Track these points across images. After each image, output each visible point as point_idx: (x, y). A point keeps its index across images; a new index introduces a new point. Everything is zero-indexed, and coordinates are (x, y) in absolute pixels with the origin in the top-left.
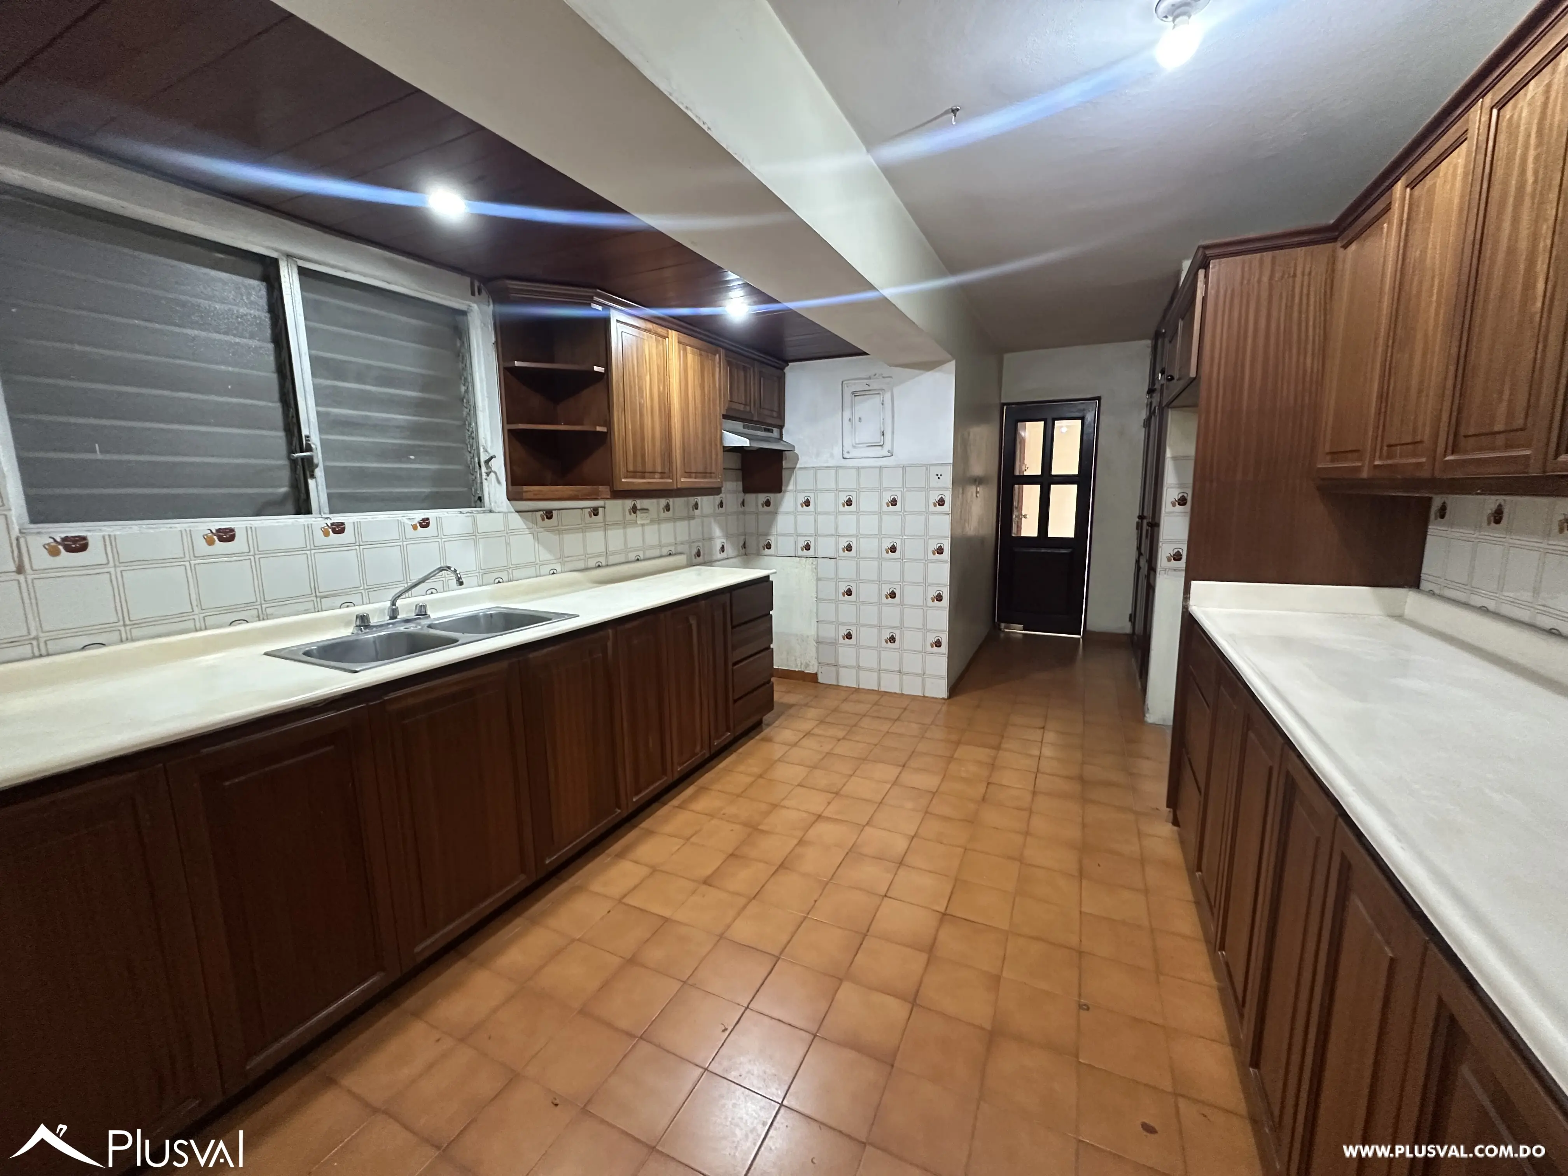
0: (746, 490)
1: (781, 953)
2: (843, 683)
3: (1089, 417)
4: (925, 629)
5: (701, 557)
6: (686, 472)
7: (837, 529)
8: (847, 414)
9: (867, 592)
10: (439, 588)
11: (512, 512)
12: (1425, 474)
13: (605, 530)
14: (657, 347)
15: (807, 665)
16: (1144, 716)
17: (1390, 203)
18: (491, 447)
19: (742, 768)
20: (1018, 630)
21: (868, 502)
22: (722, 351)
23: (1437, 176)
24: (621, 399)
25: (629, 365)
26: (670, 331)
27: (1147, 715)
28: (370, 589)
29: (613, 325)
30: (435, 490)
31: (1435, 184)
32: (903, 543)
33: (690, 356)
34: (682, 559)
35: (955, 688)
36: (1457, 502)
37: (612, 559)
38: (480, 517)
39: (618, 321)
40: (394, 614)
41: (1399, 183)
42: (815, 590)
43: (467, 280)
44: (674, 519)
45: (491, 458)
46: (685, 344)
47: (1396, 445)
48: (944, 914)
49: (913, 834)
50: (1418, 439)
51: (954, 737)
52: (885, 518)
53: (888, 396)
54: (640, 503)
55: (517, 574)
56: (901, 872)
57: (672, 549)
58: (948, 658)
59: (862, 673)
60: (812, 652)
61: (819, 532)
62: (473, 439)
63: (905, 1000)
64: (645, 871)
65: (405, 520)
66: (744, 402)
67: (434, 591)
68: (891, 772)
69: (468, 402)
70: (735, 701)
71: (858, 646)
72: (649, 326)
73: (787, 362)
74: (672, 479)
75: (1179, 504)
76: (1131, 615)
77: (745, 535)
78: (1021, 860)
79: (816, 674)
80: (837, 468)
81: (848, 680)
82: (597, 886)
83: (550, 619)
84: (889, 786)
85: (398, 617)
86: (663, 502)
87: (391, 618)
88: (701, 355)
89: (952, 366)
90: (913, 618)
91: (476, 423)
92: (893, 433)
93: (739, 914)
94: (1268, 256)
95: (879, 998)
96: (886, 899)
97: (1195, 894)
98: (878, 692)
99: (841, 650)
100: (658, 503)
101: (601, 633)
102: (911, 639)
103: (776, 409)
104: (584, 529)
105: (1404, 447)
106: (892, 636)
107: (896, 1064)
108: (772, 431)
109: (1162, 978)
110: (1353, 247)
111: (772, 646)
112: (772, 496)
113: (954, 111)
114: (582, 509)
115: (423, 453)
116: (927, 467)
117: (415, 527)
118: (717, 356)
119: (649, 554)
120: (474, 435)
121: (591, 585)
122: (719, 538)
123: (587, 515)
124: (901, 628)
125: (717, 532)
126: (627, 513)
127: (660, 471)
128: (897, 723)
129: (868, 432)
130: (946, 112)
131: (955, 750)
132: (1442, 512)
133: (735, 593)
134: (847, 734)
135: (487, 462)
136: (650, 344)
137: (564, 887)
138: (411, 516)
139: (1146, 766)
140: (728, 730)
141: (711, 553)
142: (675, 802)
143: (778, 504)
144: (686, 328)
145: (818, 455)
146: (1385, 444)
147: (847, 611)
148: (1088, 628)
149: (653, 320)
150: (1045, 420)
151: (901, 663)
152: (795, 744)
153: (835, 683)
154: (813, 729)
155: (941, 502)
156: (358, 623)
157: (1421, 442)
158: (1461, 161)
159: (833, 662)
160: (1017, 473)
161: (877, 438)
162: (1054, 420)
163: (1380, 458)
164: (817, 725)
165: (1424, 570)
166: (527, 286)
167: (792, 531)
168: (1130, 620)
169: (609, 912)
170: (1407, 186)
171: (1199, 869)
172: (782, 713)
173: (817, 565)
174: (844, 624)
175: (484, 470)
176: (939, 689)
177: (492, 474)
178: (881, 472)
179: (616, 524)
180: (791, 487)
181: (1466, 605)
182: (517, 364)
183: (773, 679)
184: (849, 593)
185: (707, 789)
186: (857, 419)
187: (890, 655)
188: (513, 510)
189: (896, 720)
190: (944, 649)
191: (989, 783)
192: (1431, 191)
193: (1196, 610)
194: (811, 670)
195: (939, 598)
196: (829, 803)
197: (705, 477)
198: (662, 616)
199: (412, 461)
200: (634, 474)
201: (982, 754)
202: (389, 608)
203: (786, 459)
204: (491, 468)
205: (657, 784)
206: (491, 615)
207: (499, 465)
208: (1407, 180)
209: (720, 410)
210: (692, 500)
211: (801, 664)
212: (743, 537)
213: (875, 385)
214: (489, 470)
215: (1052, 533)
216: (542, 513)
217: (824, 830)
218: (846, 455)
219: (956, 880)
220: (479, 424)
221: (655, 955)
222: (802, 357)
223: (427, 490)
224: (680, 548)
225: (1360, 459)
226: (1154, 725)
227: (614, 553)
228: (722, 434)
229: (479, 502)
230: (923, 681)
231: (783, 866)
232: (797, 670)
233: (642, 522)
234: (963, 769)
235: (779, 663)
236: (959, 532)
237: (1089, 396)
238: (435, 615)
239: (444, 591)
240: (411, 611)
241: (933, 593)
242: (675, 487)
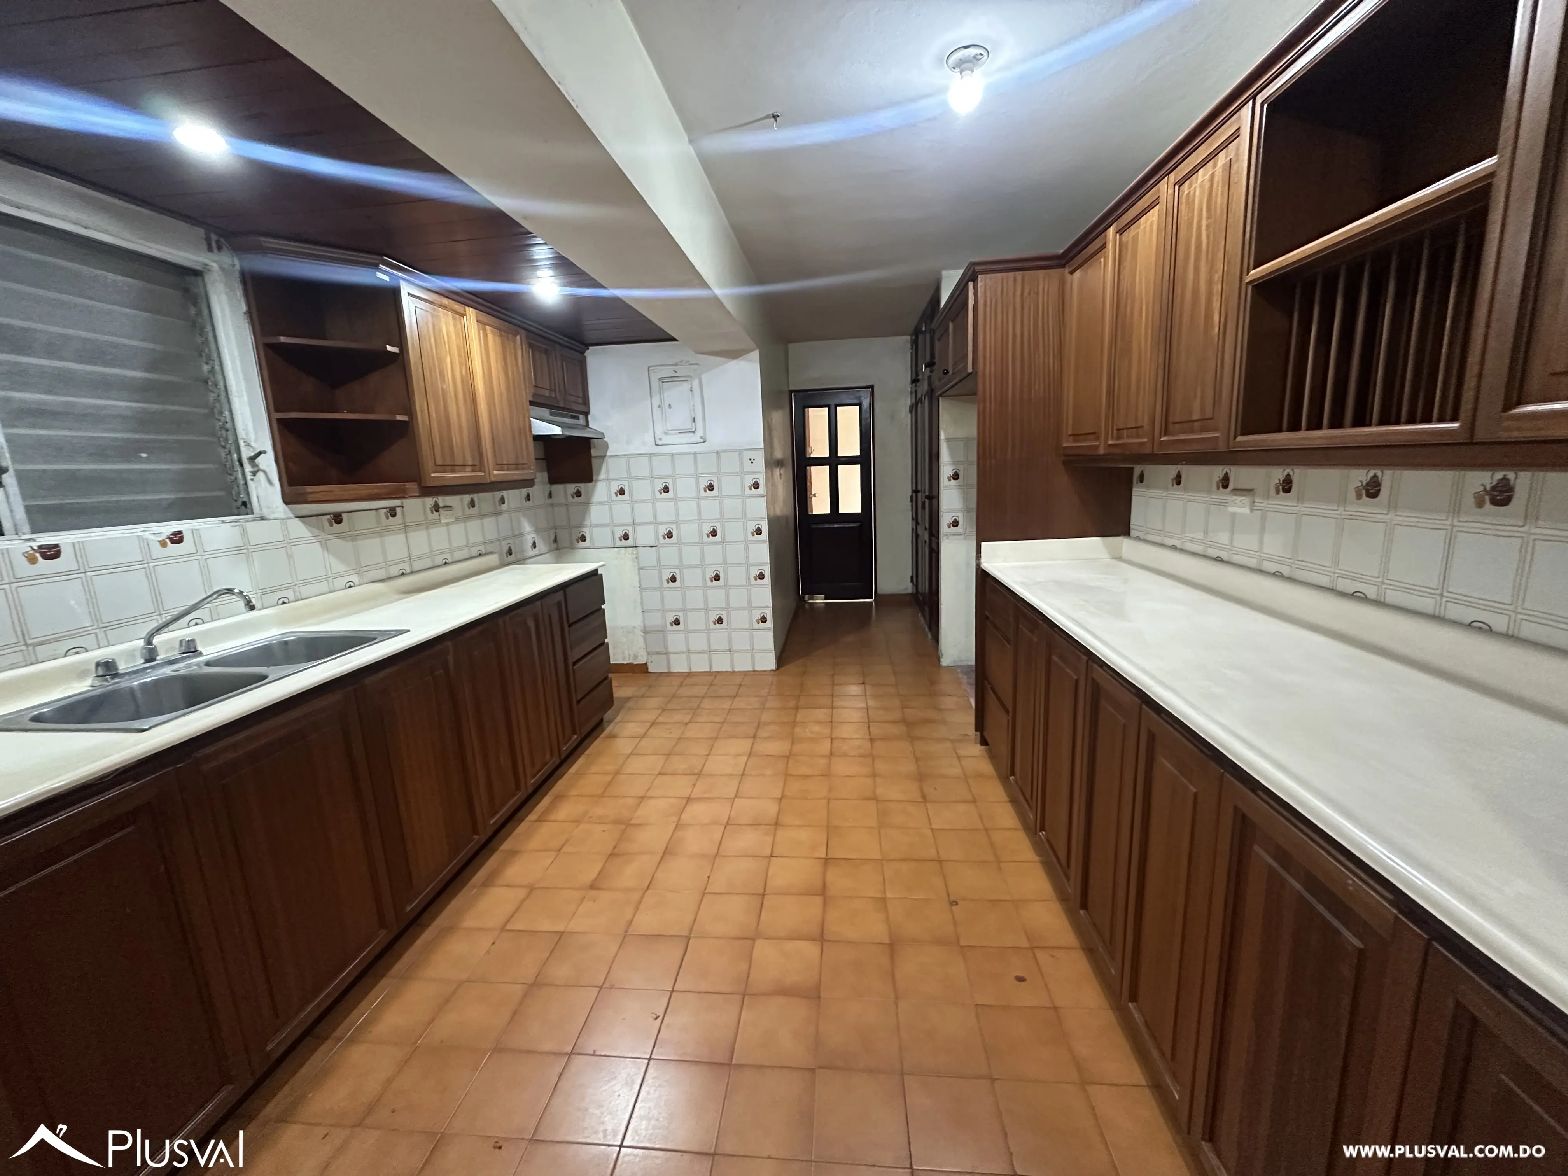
0: (553, 481)
1: (690, 934)
2: (675, 669)
3: (866, 403)
4: (750, 607)
5: (513, 555)
6: (498, 464)
7: (655, 517)
8: (656, 400)
9: (692, 577)
10: (207, 617)
11: (291, 518)
12: (1147, 450)
13: (406, 532)
14: (455, 326)
15: (636, 657)
16: (939, 661)
17: (1105, 243)
18: (256, 441)
19: (594, 769)
20: (820, 600)
21: (685, 487)
22: (523, 332)
23: (1139, 227)
24: (422, 384)
25: (426, 345)
26: (467, 308)
27: (942, 660)
28: (107, 628)
29: (405, 300)
30: (181, 495)
31: (1138, 233)
32: (723, 526)
33: (490, 336)
34: (494, 559)
35: (781, 660)
36: (1151, 471)
37: (417, 566)
38: (250, 526)
39: (409, 294)
40: (151, 655)
41: (1111, 228)
42: (638, 580)
43: (201, 232)
44: (481, 516)
45: (260, 453)
46: (484, 324)
47: (1123, 429)
48: (826, 859)
49: (780, 796)
50: (1139, 425)
51: (792, 703)
52: (703, 503)
53: (696, 383)
54: (442, 500)
55: (305, 590)
56: (780, 833)
57: (482, 549)
58: (774, 632)
59: (693, 657)
60: (640, 642)
61: (637, 521)
62: (227, 430)
63: (813, 940)
64: (521, 893)
65: (147, 535)
66: (548, 388)
67: (199, 621)
68: (744, 745)
69: (216, 384)
70: (578, 702)
71: (687, 631)
72: (445, 301)
73: (587, 345)
74: (484, 472)
75: (954, 479)
76: (912, 577)
77: (556, 529)
78: (875, 798)
79: (646, 664)
80: (651, 455)
81: (679, 665)
82: (469, 922)
83: (375, 639)
84: (745, 758)
85: (158, 658)
86: (467, 498)
87: (147, 661)
88: (501, 336)
89: (756, 355)
90: (738, 598)
91: (231, 411)
92: (704, 419)
93: (637, 909)
94: (1019, 274)
95: (790, 946)
96: (772, 859)
97: (1009, 795)
98: (710, 673)
99: (670, 637)
100: (462, 500)
101: (440, 647)
102: (739, 619)
103: (581, 395)
104: (381, 533)
105: (1129, 430)
106: (720, 617)
107: (822, 995)
108: (578, 418)
109: (1002, 865)
110: (1078, 274)
111: (606, 641)
112: (582, 486)
113: (775, 117)
114: (377, 509)
115: (156, 450)
116: (741, 452)
117: (163, 544)
118: (518, 337)
119: (458, 555)
120: (229, 425)
121: (398, 596)
122: (529, 533)
123: (383, 517)
124: (727, 608)
125: (527, 527)
126: (429, 512)
127: (470, 463)
128: (737, 699)
129: (679, 418)
130: (767, 117)
131: (796, 714)
132: (1141, 478)
133: (568, 590)
134: (692, 718)
135: (252, 459)
136: (447, 322)
137: (427, 935)
138: (155, 530)
139: (948, 702)
140: (574, 732)
141: (523, 551)
142: (533, 817)
143: (590, 495)
144: (484, 305)
145: (628, 442)
146: (1115, 428)
147: (673, 597)
148: (879, 592)
149: (447, 294)
150: (828, 406)
151: (730, 642)
152: (643, 736)
153: (666, 671)
154: (657, 718)
155: (756, 486)
156: (101, 672)
157: (1142, 427)
158: (1155, 218)
159: (663, 650)
160: (808, 456)
161: (689, 425)
162: (837, 406)
163: (1112, 438)
164: (660, 715)
165: (1132, 523)
166: (286, 245)
167: (607, 520)
168: (912, 581)
169: (493, 944)
170: (1117, 233)
171: (1013, 773)
172: (622, 707)
173: (637, 554)
174: (671, 611)
175: (248, 468)
176: (768, 662)
177: (261, 474)
178: (695, 458)
179: (417, 526)
180: (602, 476)
181: (1162, 545)
182: (283, 339)
183: (610, 675)
184: (673, 579)
185: (564, 796)
186: (667, 406)
187: (719, 636)
188: (292, 516)
189: (735, 697)
190: (770, 623)
191: (832, 739)
192: (1135, 239)
193: (986, 565)
194: (641, 661)
195: (761, 576)
196: (694, 785)
197: (517, 469)
198: (500, 621)
199: (141, 460)
200: (443, 468)
201: (821, 714)
202: (143, 648)
203: (595, 447)
204: (257, 466)
205: (511, 802)
206: (286, 643)
207: (268, 462)
208: (1117, 227)
209: (526, 395)
210: (498, 495)
211: (630, 655)
212: (553, 531)
213: (682, 371)
214: (255, 469)
215: (842, 510)
216: (328, 517)
217: (696, 810)
218: (659, 442)
219: (828, 827)
220: (234, 412)
221: (560, 971)
222: (601, 341)
223: (171, 496)
224: (490, 548)
225: (1097, 439)
226: (948, 667)
227: (419, 558)
228: (530, 421)
229: (243, 507)
230: (753, 656)
231: (668, 852)
232: (625, 663)
233: (446, 521)
234: (807, 730)
235: (616, 658)
236: (772, 514)
237: (864, 385)
238: (209, 651)
239: (213, 621)
240: (173, 649)
241: (755, 572)
242: (489, 481)
